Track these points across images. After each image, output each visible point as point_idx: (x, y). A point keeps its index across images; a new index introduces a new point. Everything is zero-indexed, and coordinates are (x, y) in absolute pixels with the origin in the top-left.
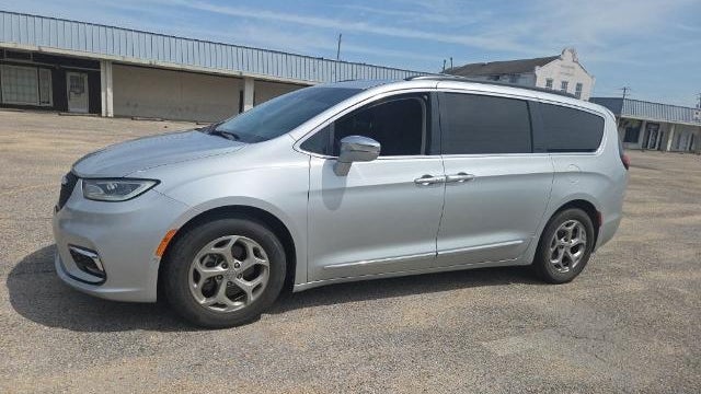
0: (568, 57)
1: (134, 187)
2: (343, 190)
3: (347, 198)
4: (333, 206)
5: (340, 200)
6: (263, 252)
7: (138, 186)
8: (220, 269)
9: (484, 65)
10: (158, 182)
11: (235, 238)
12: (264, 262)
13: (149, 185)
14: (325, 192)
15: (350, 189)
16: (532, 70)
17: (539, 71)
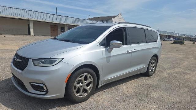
0: (120, 15)
1: (55, 61)
2: (110, 57)
3: (111, 58)
4: (108, 62)
5: (110, 60)
6: (91, 78)
7: (56, 60)
8: (81, 84)
9: (98, 17)
10: (63, 59)
11: (85, 74)
12: (92, 80)
13: (60, 60)
14: (107, 57)
15: (112, 56)
16: (112, 19)
17: (113, 19)
